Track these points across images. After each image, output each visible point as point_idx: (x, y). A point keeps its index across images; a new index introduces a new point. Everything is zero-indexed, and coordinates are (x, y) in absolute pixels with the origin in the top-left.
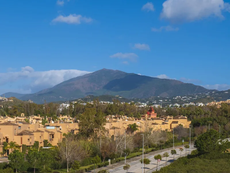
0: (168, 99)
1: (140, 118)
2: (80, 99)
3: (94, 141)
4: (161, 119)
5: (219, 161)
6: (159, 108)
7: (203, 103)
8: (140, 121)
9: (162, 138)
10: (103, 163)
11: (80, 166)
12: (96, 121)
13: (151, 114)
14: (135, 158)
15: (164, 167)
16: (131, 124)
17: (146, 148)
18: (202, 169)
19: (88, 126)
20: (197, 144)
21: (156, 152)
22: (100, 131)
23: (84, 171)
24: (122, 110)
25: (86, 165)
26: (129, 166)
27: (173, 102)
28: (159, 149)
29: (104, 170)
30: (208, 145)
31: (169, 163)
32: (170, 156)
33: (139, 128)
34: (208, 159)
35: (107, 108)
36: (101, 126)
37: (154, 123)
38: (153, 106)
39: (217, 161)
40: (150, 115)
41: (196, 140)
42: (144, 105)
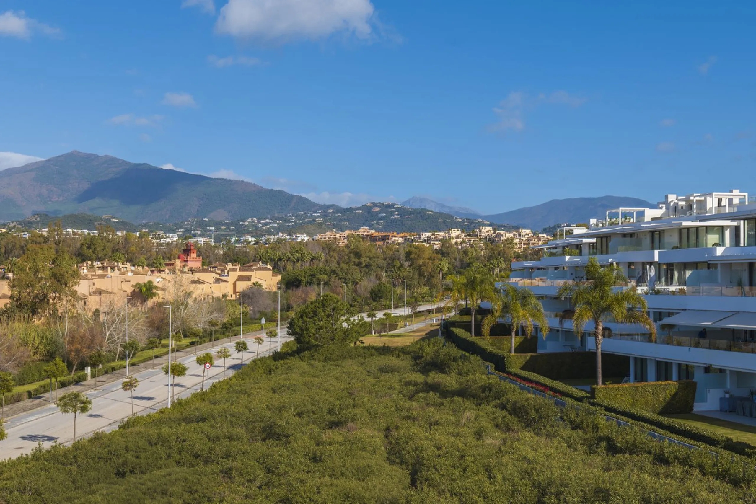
0: (228, 226)
1: (161, 269)
2: (15, 223)
3: (49, 323)
4: (212, 272)
5: (343, 365)
6: (207, 244)
7: (308, 234)
8: (163, 275)
9: (215, 314)
10: (72, 375)
11: (13, 386)
12: (54, 275)
13: (189, 259)
14: (150, 362)
15: (220, 382)
16: (141, 282)
17: (176, 338)
18: (305, 384)
19: (33, 286)
20: (295, 326)
21: (200, 346)
22: (65, 299)
23: (26, 395)
24: (118, 250)
25: (29, 381)
26: (137, 382)
27: (241, 231)
28: (207, 339)
29: (75, 392)
30: (319, 329)
31: (231, 373)
32: (233, 356)
33: (160, 292)
34: (319, 361)
35: (82, 245)
36: (67, 288)
37: (196, 279)
38: (192, 241)
39: (338, 366)
40: (186, 261)
41: (293, 319)
42: (173, 238)
